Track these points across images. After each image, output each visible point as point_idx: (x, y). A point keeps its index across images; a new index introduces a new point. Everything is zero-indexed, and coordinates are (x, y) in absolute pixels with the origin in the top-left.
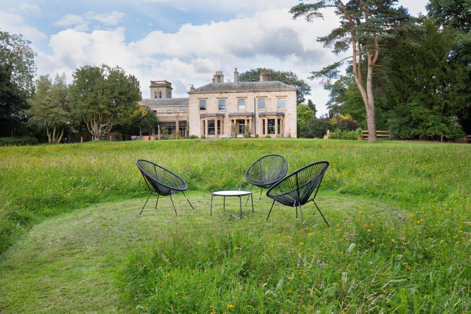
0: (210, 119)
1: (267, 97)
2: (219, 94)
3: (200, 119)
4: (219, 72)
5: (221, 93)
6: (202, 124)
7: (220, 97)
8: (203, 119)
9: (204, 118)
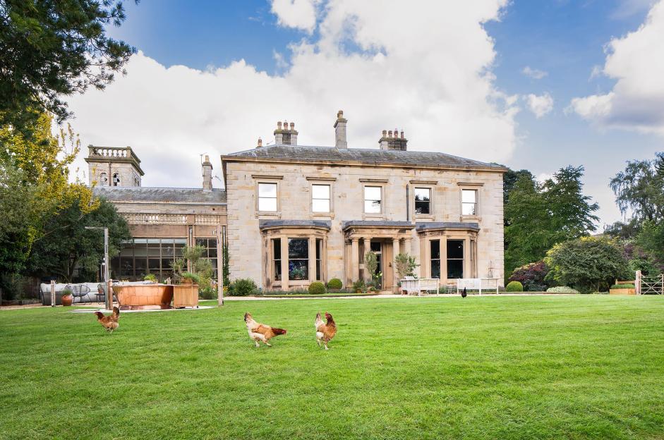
0: (296, 234)
1: (435, 183)
2: (315, 168)
3: (259, 236)
4: (286, 124)
5: (321, 165)
6: (271, 250)
7: (317, 175)
8: (270, 236)
9: (275, 231)
